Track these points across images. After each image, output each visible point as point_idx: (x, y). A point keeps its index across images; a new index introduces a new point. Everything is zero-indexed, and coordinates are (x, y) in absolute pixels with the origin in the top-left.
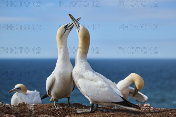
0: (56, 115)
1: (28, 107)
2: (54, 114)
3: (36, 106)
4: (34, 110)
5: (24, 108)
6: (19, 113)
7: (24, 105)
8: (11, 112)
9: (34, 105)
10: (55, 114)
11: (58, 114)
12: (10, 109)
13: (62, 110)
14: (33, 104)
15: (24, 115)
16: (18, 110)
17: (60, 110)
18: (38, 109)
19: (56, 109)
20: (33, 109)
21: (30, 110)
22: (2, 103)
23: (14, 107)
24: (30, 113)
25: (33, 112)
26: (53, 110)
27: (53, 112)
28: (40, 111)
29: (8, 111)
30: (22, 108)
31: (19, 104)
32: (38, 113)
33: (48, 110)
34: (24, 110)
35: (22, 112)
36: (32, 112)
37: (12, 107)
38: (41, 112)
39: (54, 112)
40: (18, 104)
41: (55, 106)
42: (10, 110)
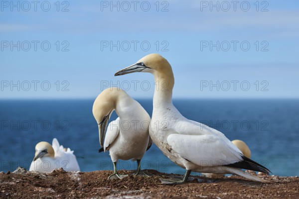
0: (121, 188)
1: (70, 176)
2: (118, 186)
3: (82, 174)
4: (81, 181)
5: (64, 178)
6: (57, 185)
7: (63, 172)
8: (44, 185)
9: (80, 173)
10: (120, 186)
11: (125, 187)
12: (41, 179)
13: (129, 180)
14: (78, 172)
15: (66, 190)
16: (55, 181)
17: (127, 180)
18: (87, 178)
19: (119, 179)
20: (79, 179)
21: (73, 181)
22: (25, 169)
23: (47, 176)
24: (76, 186)
25: (80, 183)
26: (115, 180)
27: (115, 184)
28: (92, 182)
29: (39, 183)
30: (61, 177)
31: (54, 171)
32: (89, 185)
33: (105, 180)
34: (65, 181)
35: (61, 185)
36: (77, 183)
37: (44, 175)
38: (94, 183)
39: (117, 182)
40: (52, 172)
41: (115, 174)
42: (42, 181)
